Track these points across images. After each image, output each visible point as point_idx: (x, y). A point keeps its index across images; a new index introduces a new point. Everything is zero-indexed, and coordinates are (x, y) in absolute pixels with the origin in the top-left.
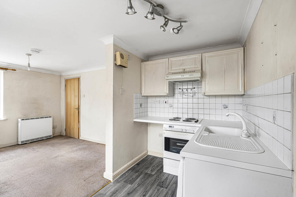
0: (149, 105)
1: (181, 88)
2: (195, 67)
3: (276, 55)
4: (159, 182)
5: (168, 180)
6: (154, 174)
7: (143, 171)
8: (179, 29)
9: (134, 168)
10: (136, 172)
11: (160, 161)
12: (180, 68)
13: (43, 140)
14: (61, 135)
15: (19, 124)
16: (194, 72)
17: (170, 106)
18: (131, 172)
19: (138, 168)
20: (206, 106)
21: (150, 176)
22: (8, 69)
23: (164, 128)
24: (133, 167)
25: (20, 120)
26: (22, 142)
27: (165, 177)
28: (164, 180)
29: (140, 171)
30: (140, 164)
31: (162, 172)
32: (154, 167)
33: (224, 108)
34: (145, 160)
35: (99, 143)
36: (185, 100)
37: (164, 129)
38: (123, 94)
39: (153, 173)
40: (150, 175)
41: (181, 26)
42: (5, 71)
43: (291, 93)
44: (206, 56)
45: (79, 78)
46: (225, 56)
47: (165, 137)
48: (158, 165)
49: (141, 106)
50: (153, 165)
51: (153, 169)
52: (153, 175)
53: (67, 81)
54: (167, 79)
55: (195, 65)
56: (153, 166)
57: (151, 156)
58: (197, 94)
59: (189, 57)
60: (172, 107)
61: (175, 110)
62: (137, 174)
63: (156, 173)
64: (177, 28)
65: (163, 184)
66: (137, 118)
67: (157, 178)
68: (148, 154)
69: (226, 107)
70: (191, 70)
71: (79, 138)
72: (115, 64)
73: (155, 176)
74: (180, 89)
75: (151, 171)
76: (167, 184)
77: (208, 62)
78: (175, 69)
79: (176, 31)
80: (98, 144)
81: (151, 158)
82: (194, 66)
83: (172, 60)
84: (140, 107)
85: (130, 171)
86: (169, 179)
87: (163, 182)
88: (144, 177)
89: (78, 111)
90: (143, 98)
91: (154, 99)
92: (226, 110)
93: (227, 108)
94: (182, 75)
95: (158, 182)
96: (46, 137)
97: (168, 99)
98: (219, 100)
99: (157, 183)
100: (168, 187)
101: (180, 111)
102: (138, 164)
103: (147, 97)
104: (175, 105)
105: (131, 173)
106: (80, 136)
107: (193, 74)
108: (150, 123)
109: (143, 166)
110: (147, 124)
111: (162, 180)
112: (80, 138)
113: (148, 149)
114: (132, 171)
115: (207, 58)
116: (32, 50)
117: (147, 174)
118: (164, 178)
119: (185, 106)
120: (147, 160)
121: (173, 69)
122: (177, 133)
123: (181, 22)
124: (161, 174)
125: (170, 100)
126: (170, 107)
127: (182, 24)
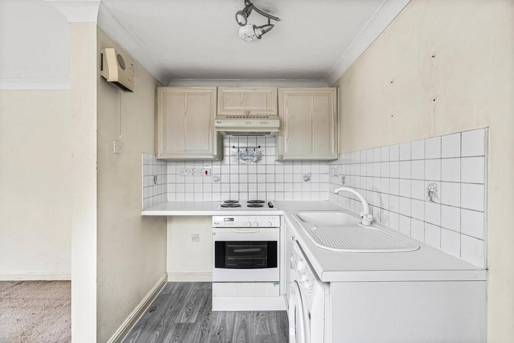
0: (170, 179)
1: (236, 145)
2: (267, 110)
3: (434, 100)
4: (213, 336)
5: (227, 326)
6: (196, 322)
7: (169, 320)
8: (265, 28)
9: (147, 322)
10: (155, 329)
11: (198, 291)
12: (240, 108)
16: (267, 117)
17: (216, 179)
18: (141, 332)
19: (157, 318)
20: (279, 178)
21: (187, 329)
23: (213, 224)
24: (141, 319)
27: (220, 321)
28: (220, 328)
29: (162, 324)
30: (156, 307)
31: (210, 312)
32: (189, 307)
33: (306, 181)
34: (164, 295)
35: (24, 282)
36: (243, 169)
37: (215, 226)
38: (120, 154)
39: (193, 321)
40: (188, 327)
41: (269, 25)
43: (484, 156)
44: (284, 92)
46: (312, 97)
47: (216, 242)
48: (196, 300)
49: (155, 181)
50: (187, 301)
51: (190, 310)
52: (194, 324)
54: (217, 128)
55: (267, 106)
56: (188, 305)
57: (175, 283)
58: (264, 158)
59: (257, 91)
60: (220, 182)
61: (225, 188)
62: (157, 333)
63: (198, 317)
64: (263, 26)
65: (220, 337)
66: (147, 208)
67: (205, 328)
68: (169, 281)
69: (307, 179)
70: (261, 113)
72: (102, 77)
73: (199, 324)
74: (234, 147)
75: (187, 316)
76: (228, 334)
77: (287, 103)
78: (230, 109)
79: (259, 32)
80: (20, 283)
81: (176, 288)
82: (265, 108)
83: (224, 91)
84: (154, 184)
85: (139, 332)
86: (227, 323)
87: (219, 334)
88: (176, 335)
90: (159, 163)
91: (180, 167)
92: (307, 184)
93: (309, 181)
94: (247, 121)
95: (210, 336)
97: (210, 167)
98: (298, 168)
99: (209, 339)
100: (232, 339)
101: (235, 188)
102: (152, 310)
103: (166, 161)
104: (224, 179)
105: (142, 335)
107: (267, 121)
108: (171, 217)
109: (166, 310)
110: (165, 219)
111: (217, 329)
113: (167, 271)
114: (144, 328)
115: (285, 96)
117: (179, 325)
118: (217, 323)
119: (243, 178)
120: (170, 294)
121: (226, 108)
122: (239, 231)
123: (269, 17)
124: (210, 317)
125: (215, 168)
126: (215, 181)
127: (272, 22)
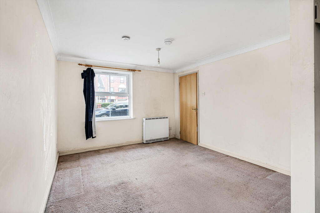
13: (161, 141)
14: (175, 138)
15: (144, 123)
22: (135, 70)
25: (144, 119)
26: (146, 141)
42: (134, 72)
45: (197, 73)
53: (181, 78)
71: (197, 145)
72: (316, 23)
89: (196, 112)
96: (164, 138)
106: (199, 142)
112: (199, 145)
116: (166, 41)
